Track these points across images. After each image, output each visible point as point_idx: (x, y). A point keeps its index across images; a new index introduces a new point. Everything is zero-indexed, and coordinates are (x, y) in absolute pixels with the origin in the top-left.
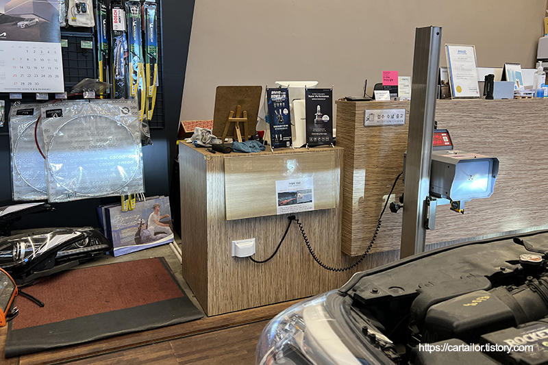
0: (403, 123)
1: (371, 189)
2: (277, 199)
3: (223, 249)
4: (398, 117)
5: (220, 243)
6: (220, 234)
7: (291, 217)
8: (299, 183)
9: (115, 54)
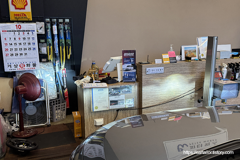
0: (163, 72)
1: (150, 99)
2: (110, 103)
3: (91, 122)
4: (161, 70)
5: (90, 120)
6: (89, 117)
7: (118, 110)
9: (55, 43)
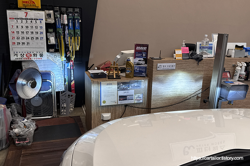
0: (175, 69)
2: (119, 98)
4: (172, 66)
5: (97, 114)
6: (97, 111)
7: (126, 106)
8: (128, 92)
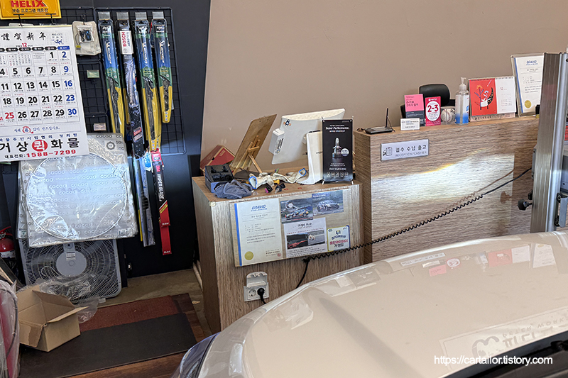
0: (427, 154)
2: (286, 242)
3: (235, 294)
4: (420, 148)
5: (231, 288)
6: (231, 280)
7: (307, 260)
8: (311, 224)
9: (127, 80)
